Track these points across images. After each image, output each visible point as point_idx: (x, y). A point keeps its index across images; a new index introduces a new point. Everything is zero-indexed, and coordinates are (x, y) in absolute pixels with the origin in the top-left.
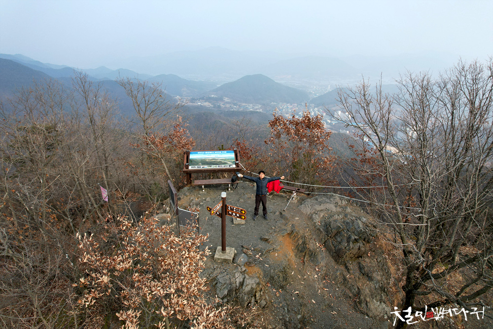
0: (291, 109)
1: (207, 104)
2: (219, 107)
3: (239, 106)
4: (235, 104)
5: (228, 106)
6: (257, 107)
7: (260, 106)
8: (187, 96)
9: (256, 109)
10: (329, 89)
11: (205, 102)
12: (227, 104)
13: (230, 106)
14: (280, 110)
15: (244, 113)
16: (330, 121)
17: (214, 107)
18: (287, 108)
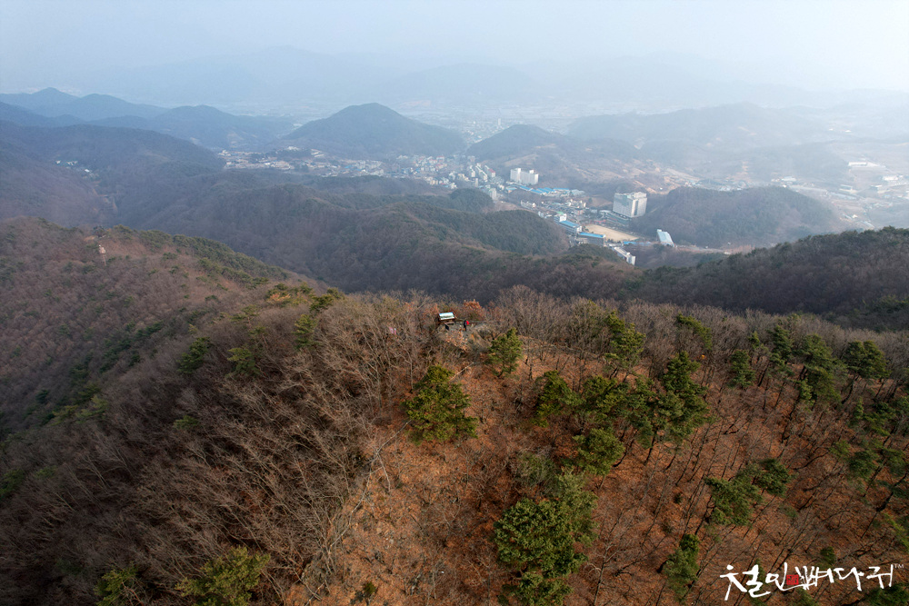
0: (435, 165)
1: (281, 164)
2: (305, 169)
3: (343, 166)
4: (334, 163)
5: (321, 166)
6: (375, 166)
7: (379, 164)
8: (241, 149)
9: (373, 170)
10: (500, 126)
11: (278, 160)
12: (320, 163)
13: (326, 167)
14: (415, 169)
15: (354, 181)
16: (502, 187)
17: (296, 170)
18: (429, 164)
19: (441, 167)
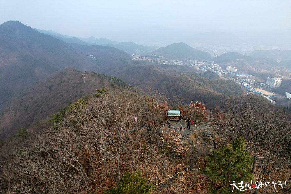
0: (200, 64)
1: (150, 60)
2: (157, 61)
3: (169, 61)
4: (166, 60)
5: (162, 61)
6: (179, 62)
7: (181, 62)
8: (138, 55)
9: (179, 63)
10: (224, 52)
11: (149, 58)
12: (161, 60)
13: (164, 61)
14: (193, 64)
15: (172, 66)
16: (223, 72)
17: (154, 62)
18: (198, 63)
19: (202, 64)
